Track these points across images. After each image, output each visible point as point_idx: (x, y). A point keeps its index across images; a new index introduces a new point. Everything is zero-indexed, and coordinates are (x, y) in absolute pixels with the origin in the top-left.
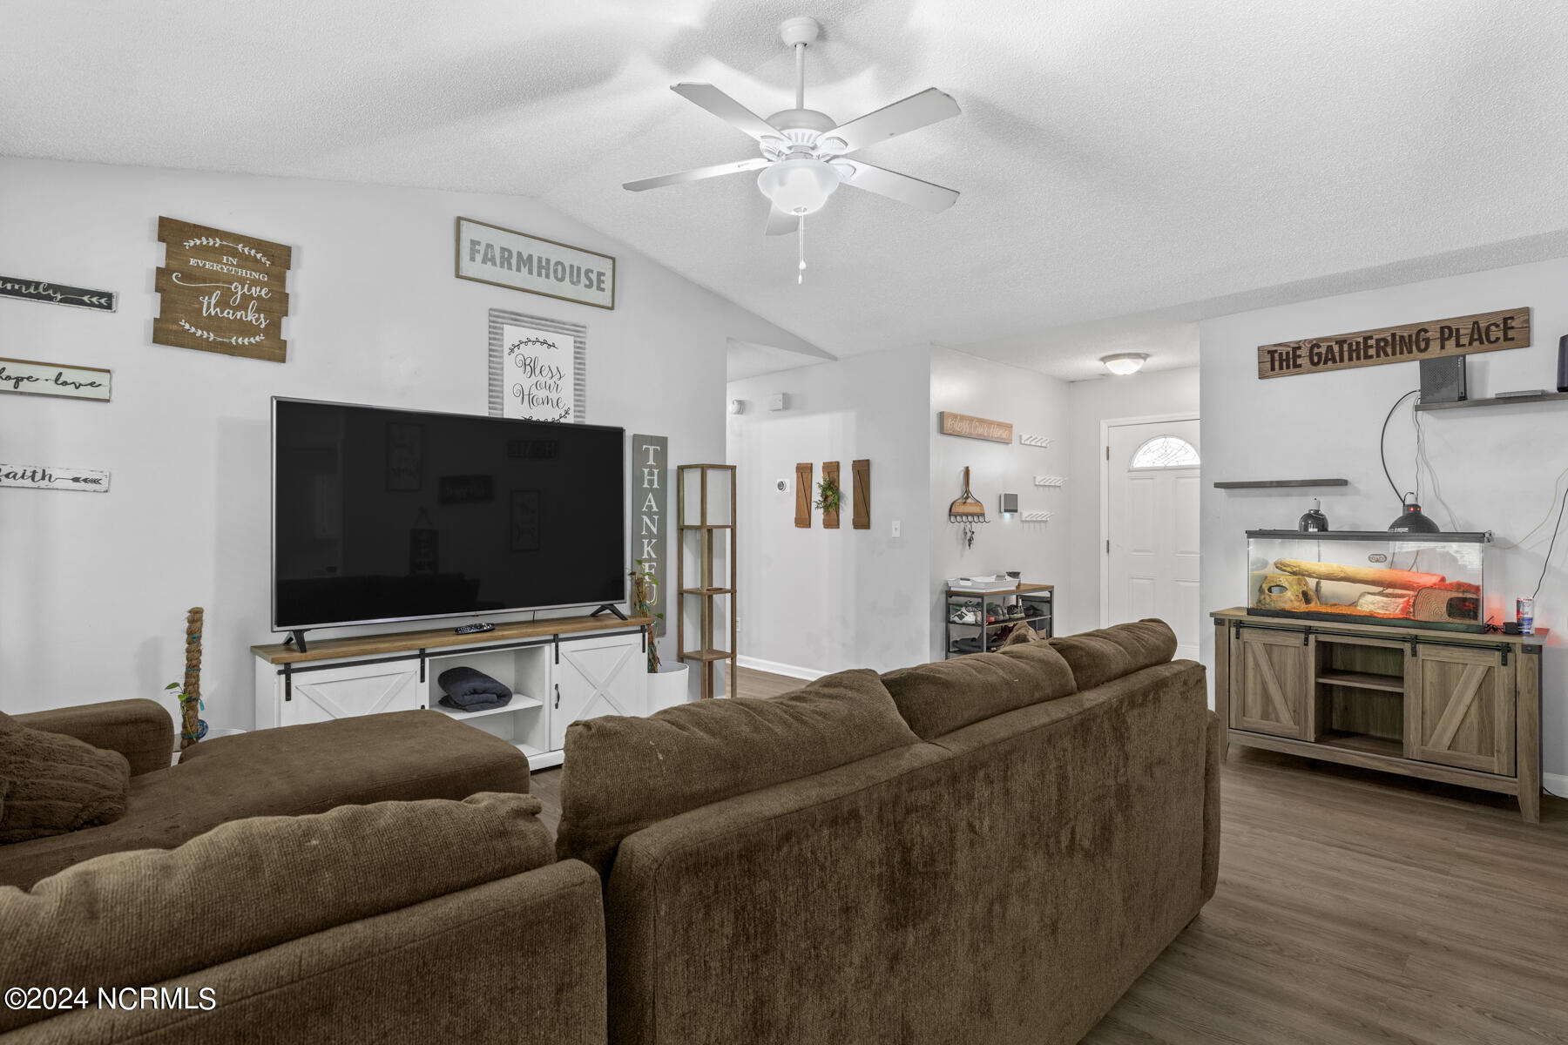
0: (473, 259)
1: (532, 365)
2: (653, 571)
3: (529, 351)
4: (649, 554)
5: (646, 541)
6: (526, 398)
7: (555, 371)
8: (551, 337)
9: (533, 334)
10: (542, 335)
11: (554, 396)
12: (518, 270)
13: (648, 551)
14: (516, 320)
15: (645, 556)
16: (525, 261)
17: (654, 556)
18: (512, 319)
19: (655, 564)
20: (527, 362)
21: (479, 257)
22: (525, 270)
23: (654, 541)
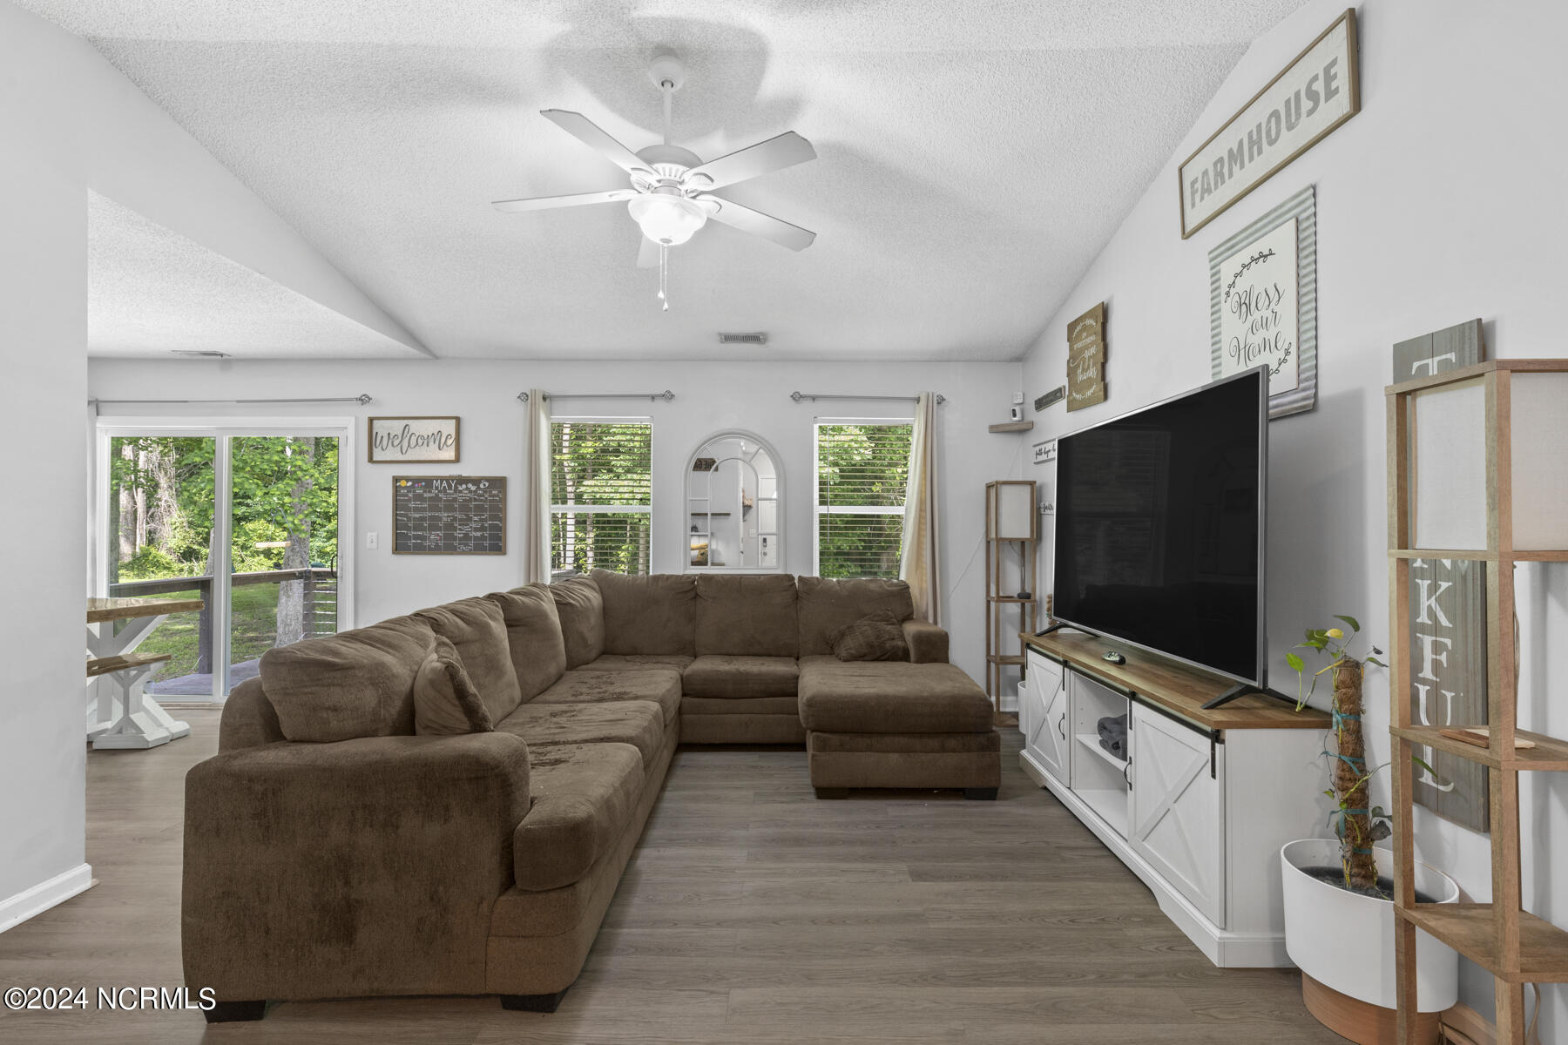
0: (1193, 205)
1: (1247, 302)
2: (1443, 658)
3: (1242, 284)
4: (1432, 614)
5: (1424, 584)
6: (1242, 352)
7: (1272, 292)
8: (1262, 246)
9: (1244, 256)
10: (1253, 250)
11: (1270, 335)
12: (1231, 175)
13: (1430, 607)
14: (1232, 247)
15: (1423, 618)
16: (1235, 157)
17: (1444, 622)
18: (1229, 249)
19: (1448, 642)
20: (1242, 302)
21: (1198, 197)
22: (1236, 169)
23: (1444, 585)
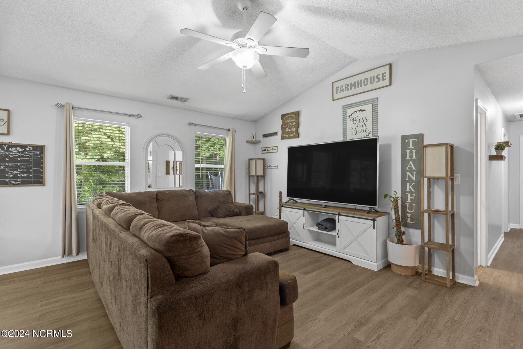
0: (337, 93)
1: (356, 120)
2: (413, 198)
3: (354, 116)
4: (410, 189)
5: (408, 184)
6: (354, 132)
7: (364, 119)
8: (362, 108)
9: (356, 109)
10: (359, 108)
11: (364, 128)
12: (351, 89)
13: (410, 188)
14: (351, 106)
15: (408, 190)
16: (353, 85)
17: (413, 190)
18: (349, 106)
19: (414, 194)
20: (354, 119)
21: (339, 92)
22: (353, 88)
23: (413, 184)
